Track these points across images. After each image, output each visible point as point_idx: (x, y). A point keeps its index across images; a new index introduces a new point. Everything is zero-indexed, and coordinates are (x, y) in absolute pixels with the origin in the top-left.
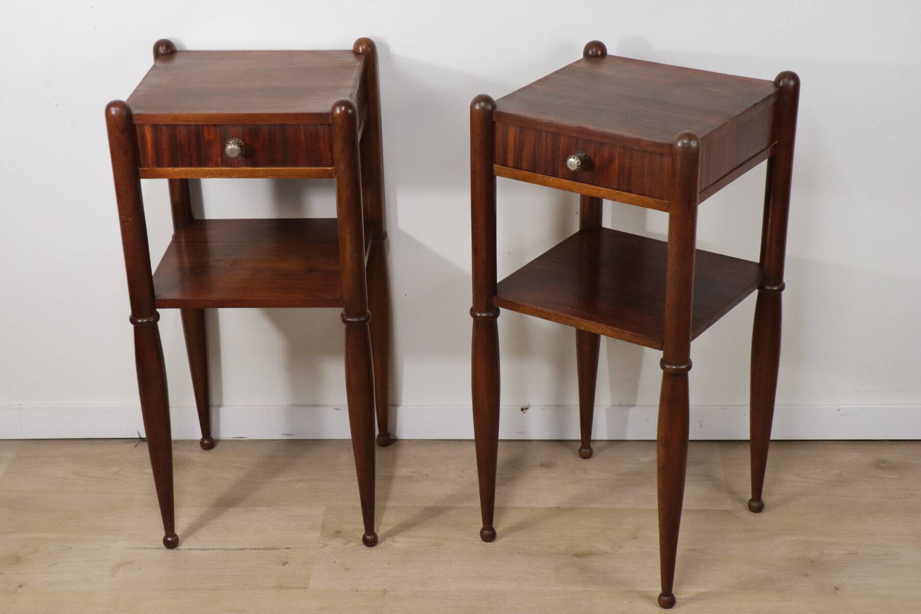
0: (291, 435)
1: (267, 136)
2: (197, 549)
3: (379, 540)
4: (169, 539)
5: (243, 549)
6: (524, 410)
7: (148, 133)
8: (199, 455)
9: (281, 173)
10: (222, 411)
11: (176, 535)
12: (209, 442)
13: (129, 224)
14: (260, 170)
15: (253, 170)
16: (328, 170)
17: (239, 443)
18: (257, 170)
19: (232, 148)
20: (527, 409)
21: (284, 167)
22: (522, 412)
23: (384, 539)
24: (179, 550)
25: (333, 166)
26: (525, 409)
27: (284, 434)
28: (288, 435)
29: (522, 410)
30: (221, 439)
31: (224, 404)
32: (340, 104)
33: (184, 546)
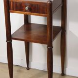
7: (12, 3)
19: (27, 8)
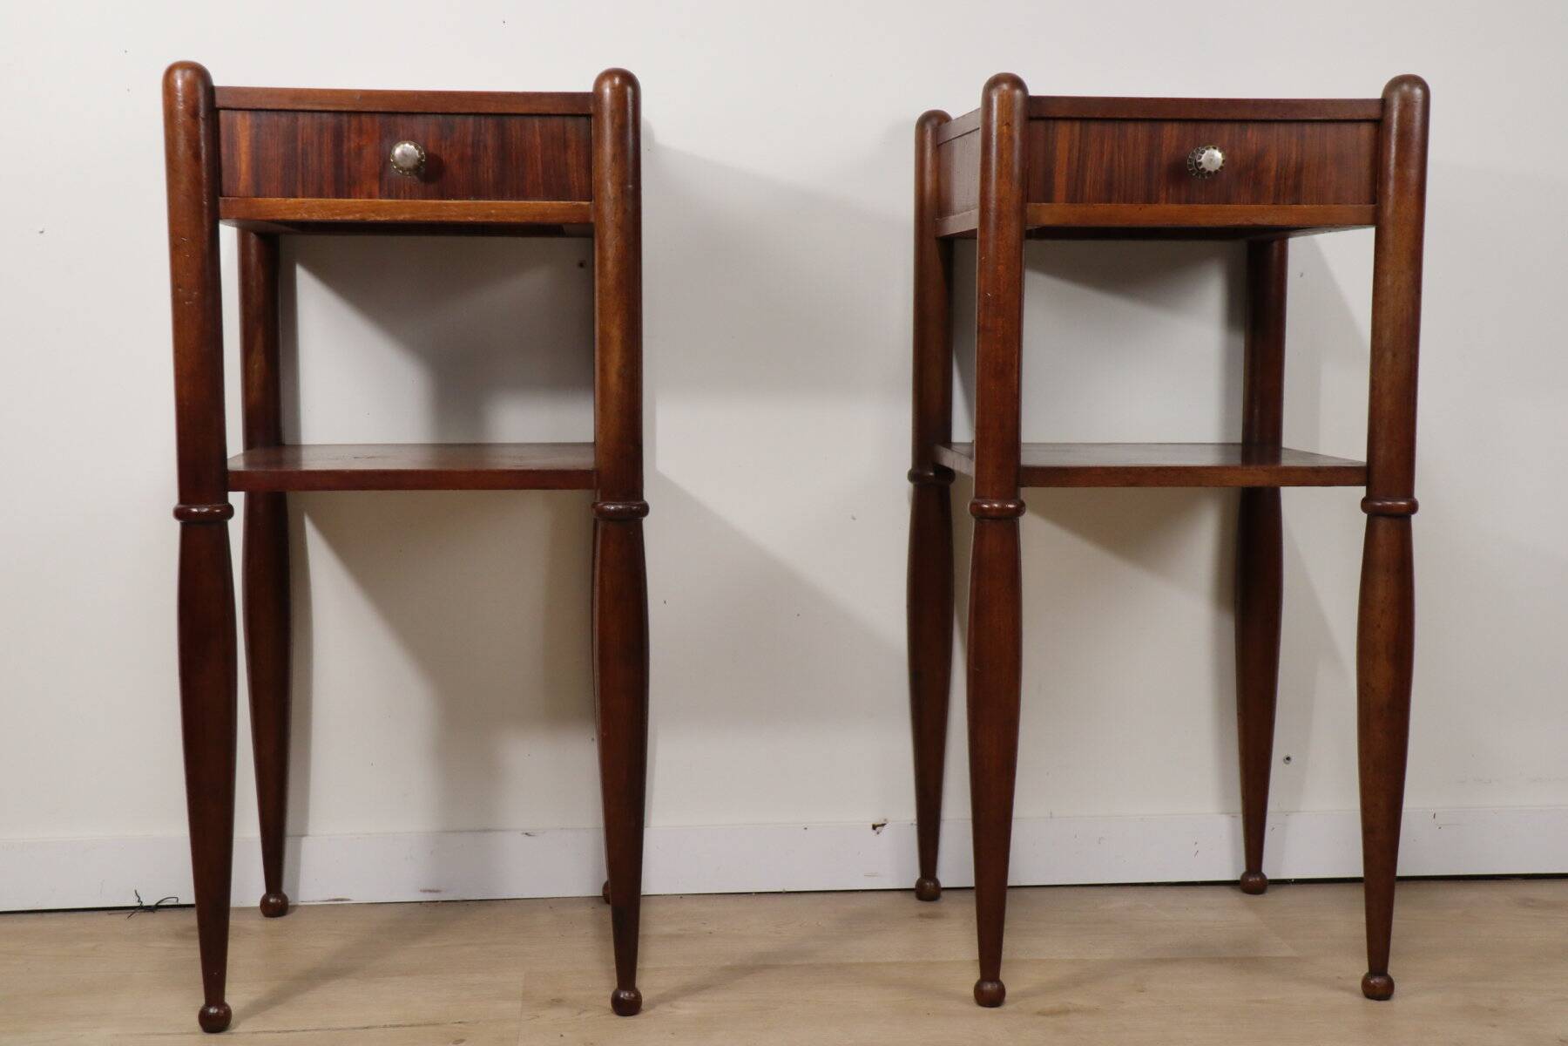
0: (437, 891)
1: (470, 139)
2: (273, 1032)
3: (643, 1006)
4: (212, 1011)
5: (367, 1028)
6: (878, 829)
7: (243, 128)
8: (259, 923)
9: (493, 211)
10: (308, 845)
11: (225, 1005)
12: (276, 905)
13: (191, 302)
14: (457, 206)
15: (439, 204)
16: (583, 206)
17: (337, 909)
18: (447, 205)
20: (883, 825)
21: (498, 200)
22: (875, 832)
23: (652, 1005)
24: (232, 1034)
25: (591, 200)
26: (879, 826)
27: (425, 891)
28: (430, 891)
29: (874, 827)
30: (300, 904)
31: (310, 832)
32: (609, 74)
33: (242, 1029)
